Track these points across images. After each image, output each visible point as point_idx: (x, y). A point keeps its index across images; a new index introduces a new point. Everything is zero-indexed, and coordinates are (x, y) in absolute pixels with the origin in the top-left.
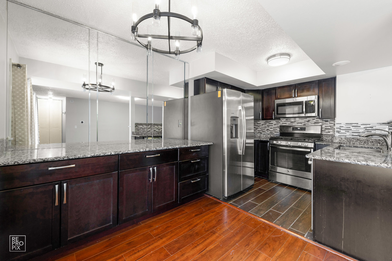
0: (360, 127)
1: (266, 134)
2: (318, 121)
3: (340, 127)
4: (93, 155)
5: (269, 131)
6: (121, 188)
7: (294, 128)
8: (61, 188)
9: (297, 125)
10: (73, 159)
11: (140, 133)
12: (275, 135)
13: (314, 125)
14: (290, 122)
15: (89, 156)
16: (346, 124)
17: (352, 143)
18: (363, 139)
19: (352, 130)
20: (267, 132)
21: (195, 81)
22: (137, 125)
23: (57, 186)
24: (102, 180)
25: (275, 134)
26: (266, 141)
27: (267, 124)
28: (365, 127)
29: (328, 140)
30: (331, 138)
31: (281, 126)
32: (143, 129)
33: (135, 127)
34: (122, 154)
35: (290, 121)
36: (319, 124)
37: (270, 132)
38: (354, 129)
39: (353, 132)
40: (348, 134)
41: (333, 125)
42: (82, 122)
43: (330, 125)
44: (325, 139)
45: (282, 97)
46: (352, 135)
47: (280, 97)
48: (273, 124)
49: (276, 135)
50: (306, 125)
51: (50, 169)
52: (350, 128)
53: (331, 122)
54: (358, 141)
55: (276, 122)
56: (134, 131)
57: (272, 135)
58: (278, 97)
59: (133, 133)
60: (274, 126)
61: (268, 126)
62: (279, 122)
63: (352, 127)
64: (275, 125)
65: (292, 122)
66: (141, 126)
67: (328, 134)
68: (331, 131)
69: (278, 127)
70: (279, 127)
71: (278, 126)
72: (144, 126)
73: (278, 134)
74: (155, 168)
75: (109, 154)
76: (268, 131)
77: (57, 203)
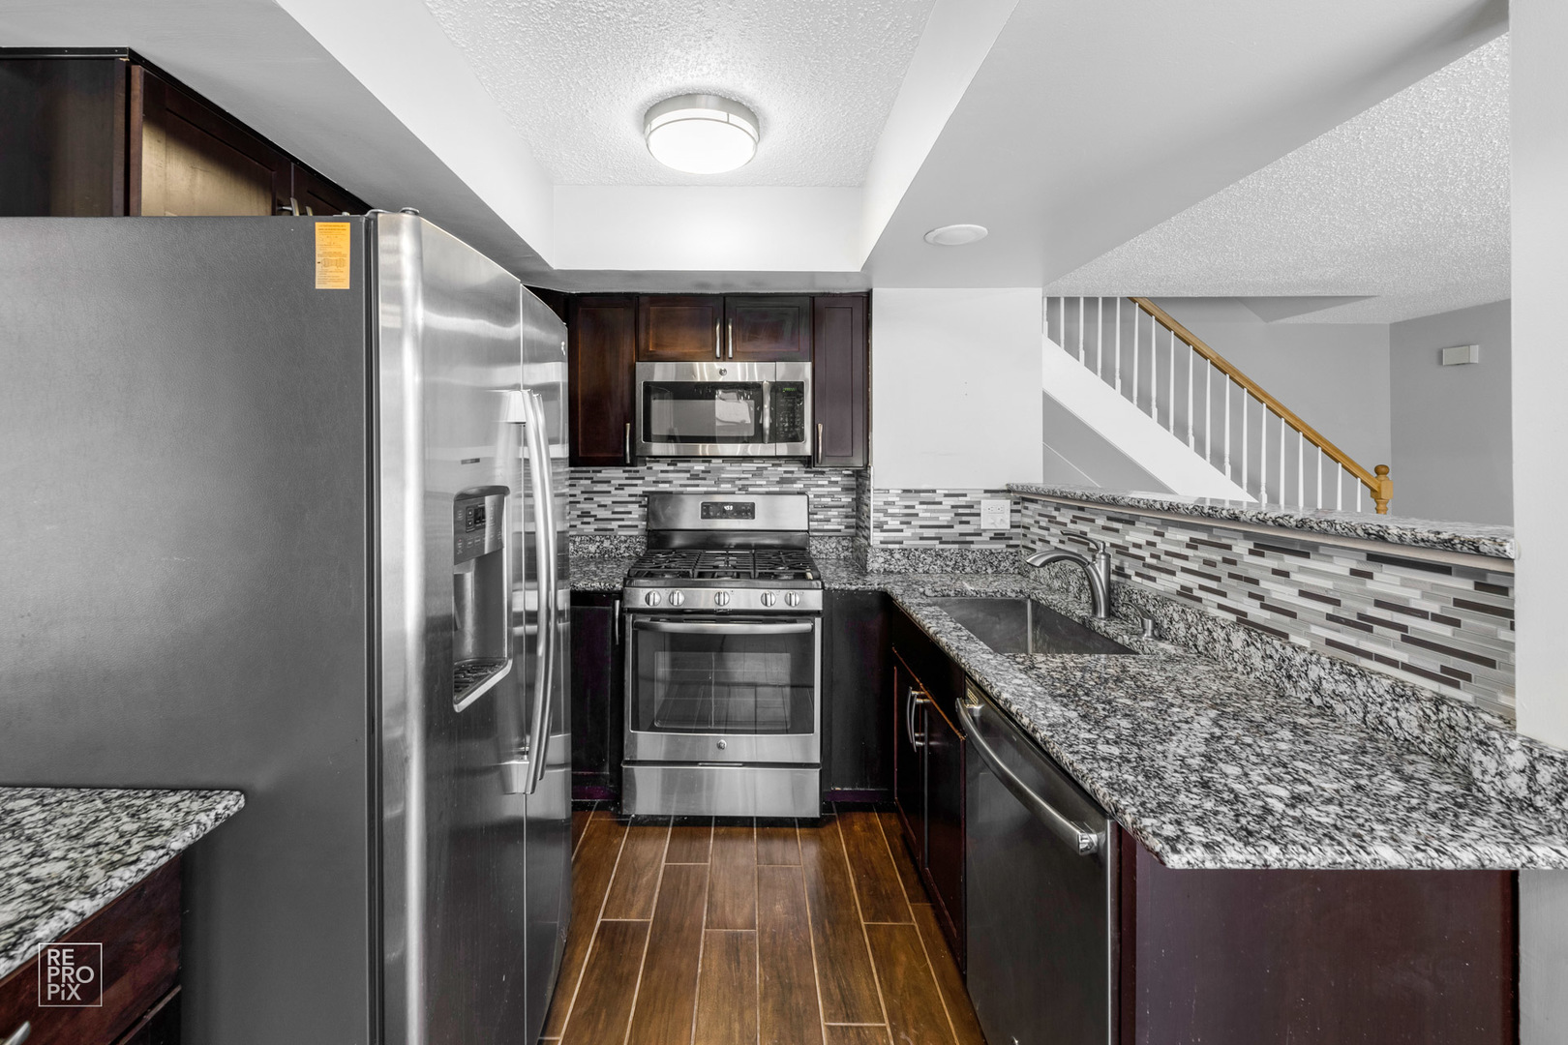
0: (940, 503)
1: (578, 539)
2: (792, 472)
3: (886, 507)
5: (592, 520)
7: (708, 507)
9: (715, 489)
12: (621, 541)
13: (777, 489)
14: (688, 475)
16: (905, 491)
17: (921, 571)
18: (952, 551)
19: (920, 515)
20: (580, 526)
25: (623, 538)
26: (605, 593)
27: (582, 482)
28: (953, 504)
29: (826, 554)
30: (833, 546)
31: (645, 494)
35: (689, 471)
36: (795, 486)
37: (596, 527)
38: (926, 511)
39: (921, 527)
40: (908, 532)
41: (840, 489)
43: (829, 489)
44: (814, 552)
45: (668, 352)
46: (922, 538)
47: (660, 352)
48: (610, 482)
49: (626, 541)
50: (750, 489)
52: (913, 507)
53: (833, 479)
54: (938, 562)
55: (627, 475)
57: (606, 544)
58: (648, 346)
60: (615, 496)
61: (589, 497)
62: (638, 475)
63: (922, 503)
64: (621, 487)
65: (695, 477)
67: (826, 527)
68: (835, 517)
69: (633, 499)
70: (639, 499)
71: (635, 495)
73: (636, 537)
76: (586, 520)
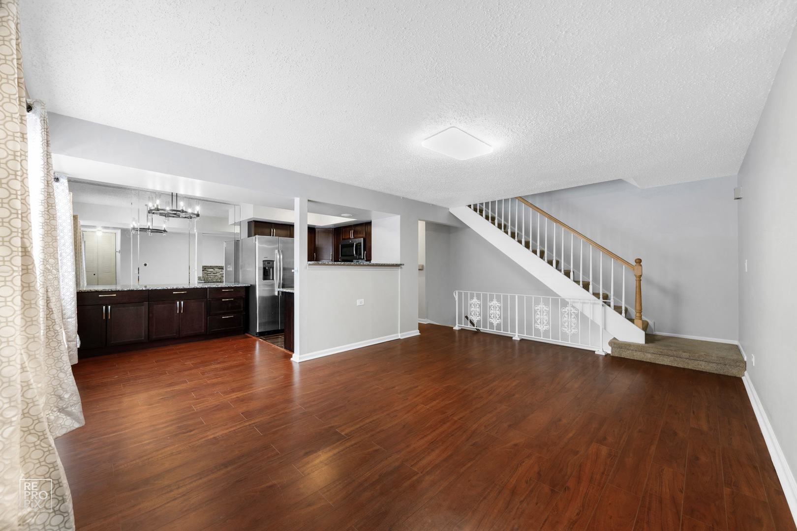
4: (128, 289)
6: (151, 315)
8: (107, 309)
10: (114, 291)
11: (210, 278)
15: (126, 290)
21: (248, 222)
22: (205, 268)
23: (104, 307)
24: (135, 307)
32: (214, 273)
33: (203, 271)
34: (152, 290)
42: (145, 265)
51: (100, 296)
56: (201, 275)
58: (343, 237)
59: (199, 278)
66: (212, 270)
72: (216, 269)
74: (182, 302)
75: (141, 289)
77: (104, 318)
